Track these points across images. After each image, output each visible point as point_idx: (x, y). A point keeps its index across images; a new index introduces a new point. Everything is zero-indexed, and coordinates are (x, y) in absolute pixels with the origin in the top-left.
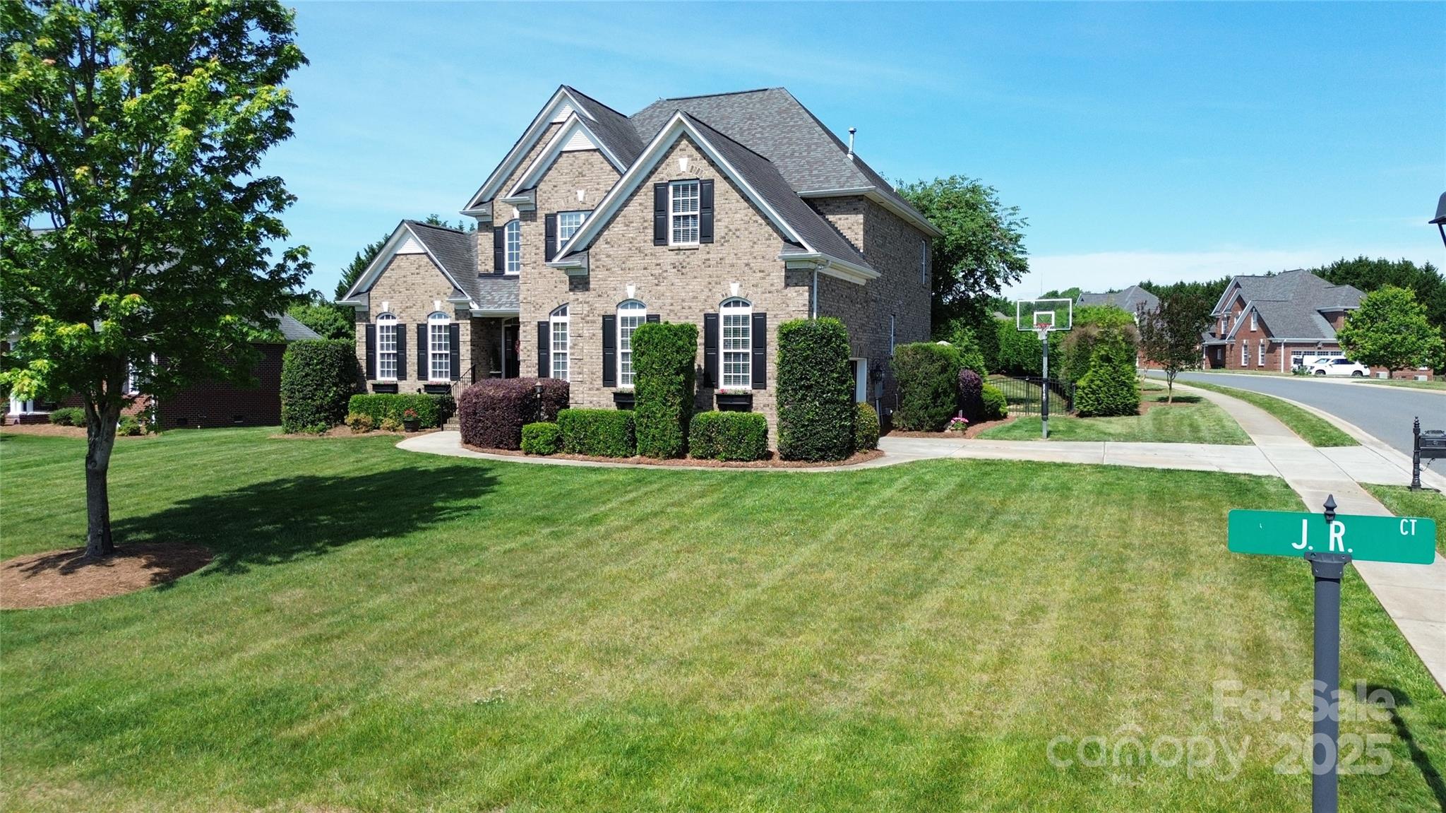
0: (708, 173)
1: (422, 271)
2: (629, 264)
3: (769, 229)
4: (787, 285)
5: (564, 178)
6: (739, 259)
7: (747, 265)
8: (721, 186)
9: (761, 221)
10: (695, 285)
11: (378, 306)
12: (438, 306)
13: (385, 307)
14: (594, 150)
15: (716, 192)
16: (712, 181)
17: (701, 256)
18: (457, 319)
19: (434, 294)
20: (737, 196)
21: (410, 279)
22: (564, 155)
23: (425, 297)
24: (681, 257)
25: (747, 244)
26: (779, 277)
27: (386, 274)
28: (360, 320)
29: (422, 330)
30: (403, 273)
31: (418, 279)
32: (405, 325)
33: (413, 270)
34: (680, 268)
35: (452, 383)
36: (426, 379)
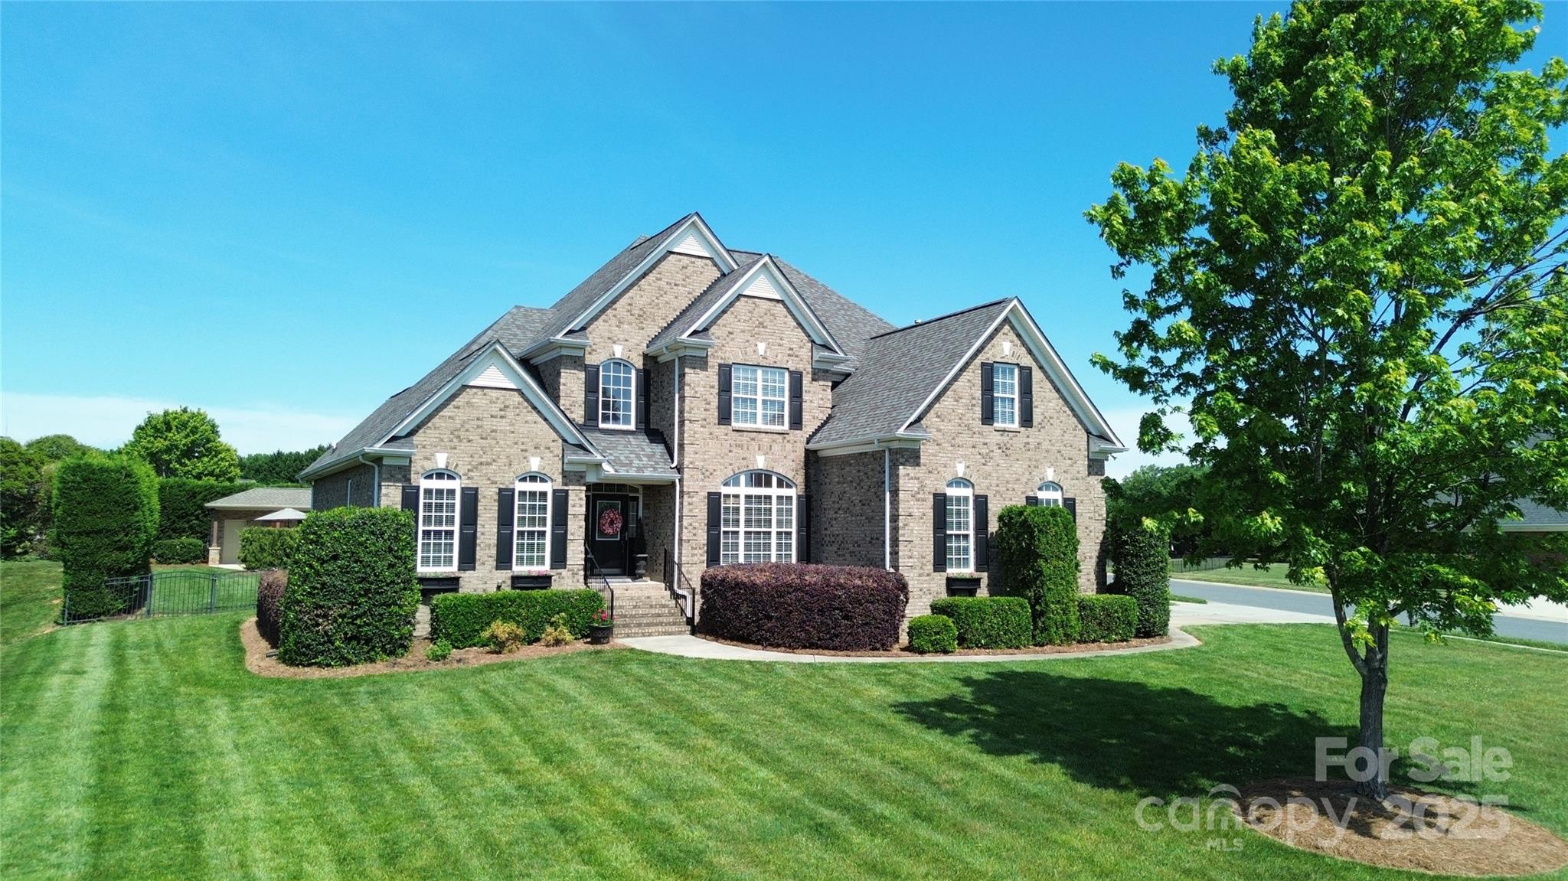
0: (1027, 361)
1: (510, 413)
2: (958, 441)
3: (1074, 420)
4: (1090, 474)
5: (742, 326)
6: (1053, 445)
7: (1059, 452)
8: (1037, 375)
9: (1069, 412)
10: (1019, 467)
11: (427, 458)
12: (535, 464)
13: (441, 461)
14: (778, 301)
15: (1034, 380)
16: (1030, 369)
17: (1021, 439)
18: (565, 484)
19: (530, 447)
20: (1049, 385)
21: (488, 424)
22: (743, 299)
23: (515, 451)
24: (1005, 438)
25: (1058, 432)
26: (1084, 465)
27: (445, 412)
28: (392, 478)
29: (506, 498)
30: (475, 414)
31: (502, 425)
32: (476, 489)
33: (495, 410)
34: (1004, 449)
35: (553, 572)
36: (510, 568)
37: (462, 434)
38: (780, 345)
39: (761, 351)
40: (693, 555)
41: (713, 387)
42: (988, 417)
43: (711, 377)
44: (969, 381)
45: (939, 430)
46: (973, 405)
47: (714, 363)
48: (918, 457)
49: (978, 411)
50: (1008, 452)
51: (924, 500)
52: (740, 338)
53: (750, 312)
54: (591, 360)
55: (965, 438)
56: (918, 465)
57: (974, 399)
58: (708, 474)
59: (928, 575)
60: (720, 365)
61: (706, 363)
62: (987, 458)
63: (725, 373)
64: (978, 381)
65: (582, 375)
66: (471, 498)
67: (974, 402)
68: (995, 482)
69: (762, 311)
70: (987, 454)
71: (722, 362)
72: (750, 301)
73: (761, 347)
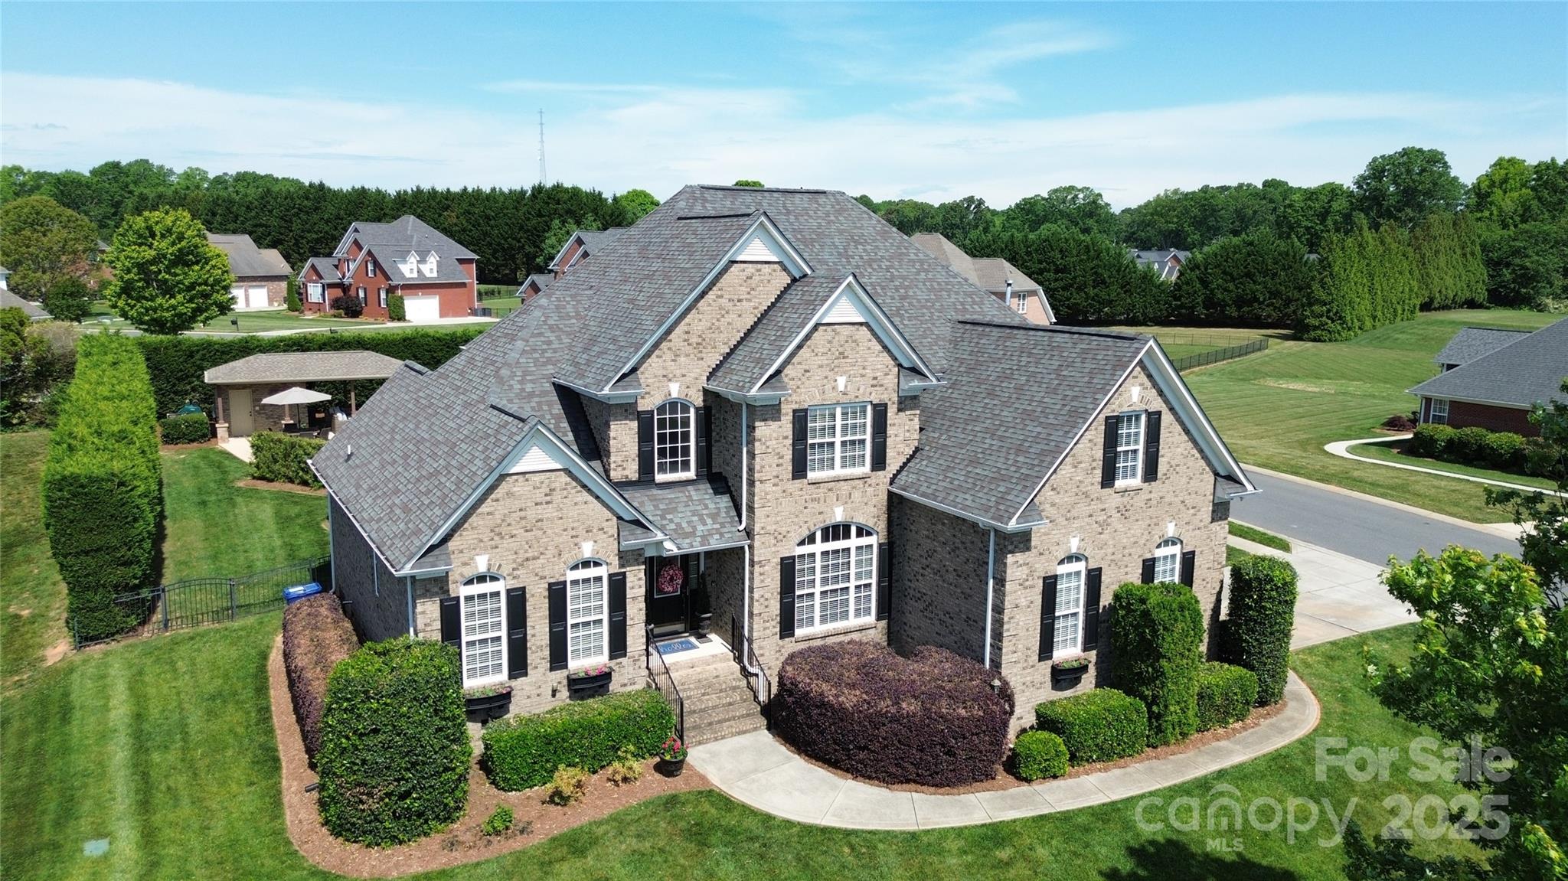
0: (1157, 404)
1: (557, 497)
2: (1074, 514)
3: (1202, 463)
4: (1213, 520)
5: (823, 360)
6: (1176, 496)
7: (1183, 502)
8: (1167, 418)
9: (1198, 455)
10: (1137, 529)
11: (465, 564)
12: (587, 550)
13: (481, 565)
15: (1163, 425)
16: (1159, 413)
17: (1144, 496)
19: (581, 531)
20: (1179, 428)
21: (532, 514)
23: (566, 537)
24: (1126, 499)
25: (1184, 480)
26: (1207, 512)
27: (484, 509)
28: (427, 594)
29: (557, 595)
30: (518, 504)
31: (549, 512)
32: (524, 589)
33: (539, 495)
34: (1123, 512)
35: (613, 664)
36: (566, 667)
37: (504, 530)
38: (862, 376)
39: (841, 388)
40: (765, 629)
41: (786, 438)
42: (1109, 477)
43: (784, 426)
44: (1090, 441)
45: (1053, 505)
46: (1094, 468)
47: (787, 410)
48: (1029, 540)
49: (1098, 473)
50: (1127, 514)
51: (1032, 587)
52: (817, 375)
53: (830, 342)
54: (644, 405)
55: (1083, 509)
56: (1028, 549)
57: (1094, 460)
58: (780, 537)
59: (1032, 666)
60: (795, 411)
61: (779, 411)
62: (1103, 525)
63: (800, 419)
64: (1101, 440)
65: (635, 424)
66: (517, 601)
67: (1094, 464)
68: (1110, 551)
69: (843, 338)
70: (1105, 521)
71: (796, 407)
72: (829, 329)
73: (841, 382)
